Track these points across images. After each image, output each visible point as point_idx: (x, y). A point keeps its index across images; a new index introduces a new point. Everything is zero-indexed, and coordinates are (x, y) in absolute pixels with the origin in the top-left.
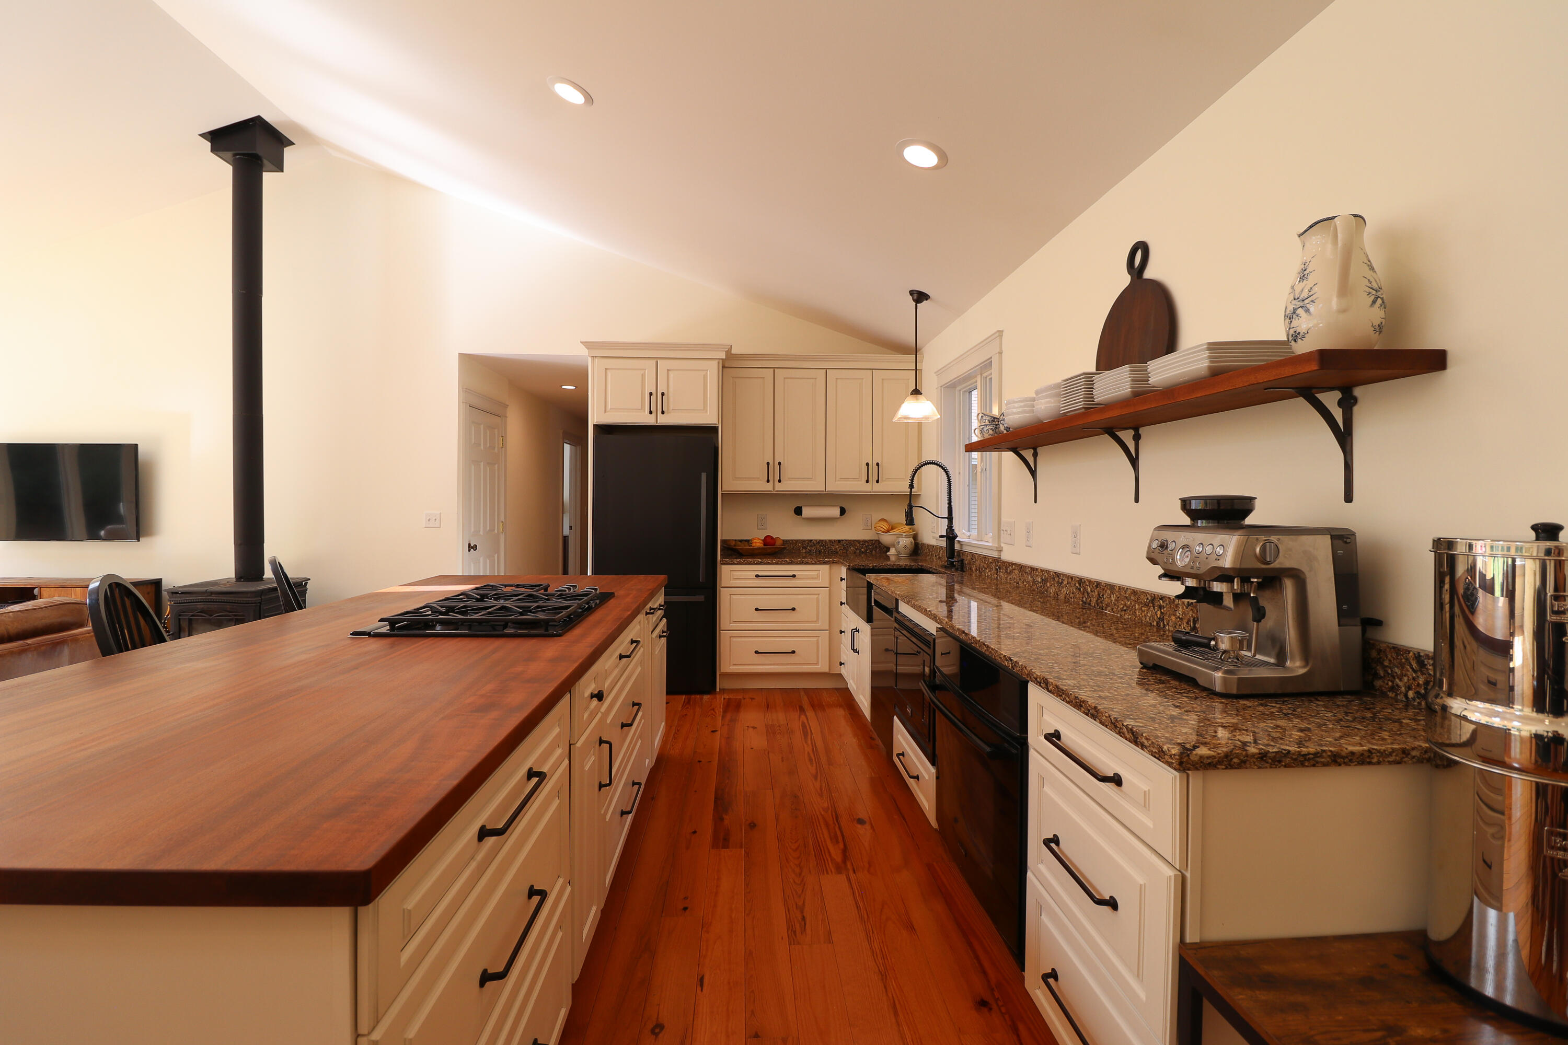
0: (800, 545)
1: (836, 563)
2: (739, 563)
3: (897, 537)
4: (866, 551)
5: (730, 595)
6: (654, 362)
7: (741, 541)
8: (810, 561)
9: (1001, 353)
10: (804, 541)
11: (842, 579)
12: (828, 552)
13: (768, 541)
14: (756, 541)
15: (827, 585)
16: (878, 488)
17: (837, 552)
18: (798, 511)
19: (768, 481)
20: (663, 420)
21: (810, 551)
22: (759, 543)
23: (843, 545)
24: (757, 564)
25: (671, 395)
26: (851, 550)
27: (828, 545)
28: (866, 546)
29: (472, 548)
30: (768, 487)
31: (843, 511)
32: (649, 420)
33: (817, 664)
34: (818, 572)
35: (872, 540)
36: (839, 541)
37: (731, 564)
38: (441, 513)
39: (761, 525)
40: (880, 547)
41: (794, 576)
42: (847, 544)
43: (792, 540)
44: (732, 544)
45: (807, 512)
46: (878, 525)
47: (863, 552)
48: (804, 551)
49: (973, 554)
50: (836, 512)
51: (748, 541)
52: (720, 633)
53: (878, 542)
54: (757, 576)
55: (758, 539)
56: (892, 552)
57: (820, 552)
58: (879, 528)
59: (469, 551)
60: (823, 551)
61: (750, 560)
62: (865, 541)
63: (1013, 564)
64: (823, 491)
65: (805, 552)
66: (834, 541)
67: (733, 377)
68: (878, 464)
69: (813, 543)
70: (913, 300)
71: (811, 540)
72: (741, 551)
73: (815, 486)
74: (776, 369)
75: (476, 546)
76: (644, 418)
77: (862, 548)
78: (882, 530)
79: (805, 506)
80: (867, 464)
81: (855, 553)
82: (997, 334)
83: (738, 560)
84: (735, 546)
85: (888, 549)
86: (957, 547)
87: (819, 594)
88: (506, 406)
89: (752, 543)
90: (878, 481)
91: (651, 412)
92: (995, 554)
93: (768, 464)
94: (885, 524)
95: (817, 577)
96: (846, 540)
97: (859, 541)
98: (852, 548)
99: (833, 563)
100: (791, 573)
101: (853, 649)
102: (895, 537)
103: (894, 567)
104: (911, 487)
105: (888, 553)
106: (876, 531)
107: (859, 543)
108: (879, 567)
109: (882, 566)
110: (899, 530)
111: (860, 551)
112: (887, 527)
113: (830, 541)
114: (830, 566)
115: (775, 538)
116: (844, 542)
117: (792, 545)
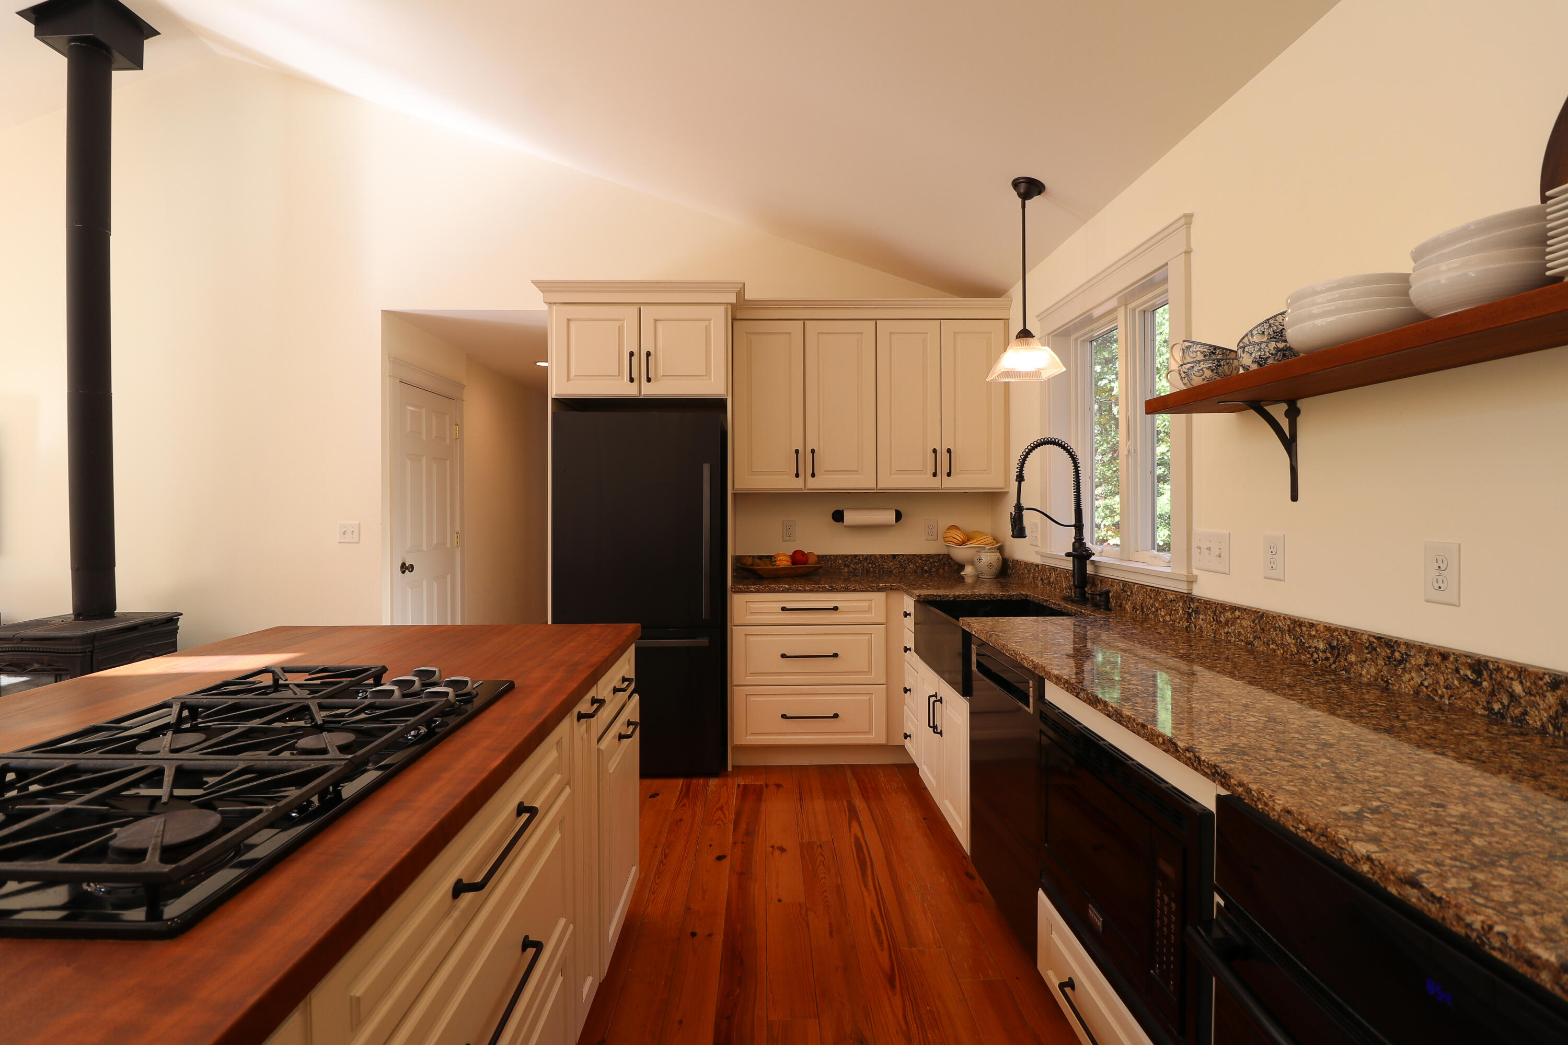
0: (840, 562)
1: (896, 589)
2: (758, 591)
3: (978, 552)
4: (931, 569)
5: (746, 635)
6: (635, 309)
7: (761, 558)
8: (858, 586)
9: (1188, 252)
10: (847, 556)
11: (906, 615)
13: (798, 557)
14: (781, 558)
15: (883, 621)
16: (950, 484)
17: (891, 572)
18: (838, 516)
19: (797, 475)
20: (650, 390)
21: (855, 570)
22: (785, 560)
23: (899, 561)
24: (783, 591)
25: (660, 354)
26: (911, 568)
27: (878, 562)
28: (930, 563)
29: (407, 568)
30: (798, 484)
31: (899, 516)
32: (627, 390)
33: (870, 732)
34: (870, 602)
35: (939, 555)
36: (894, 556)
37: (747, 592)
38: (360, 523)
39: (788, 536)
40: (949, 563)
41: (836, 608)
42: (904, 561)
43: (830, 556)
44: (748, 563)
45: (850, 517)
46: (948, 535)
47: (926, 571)
48: (846, 570)
49: (1125, 584)
50: (890, 517)
51: (770, 557)
52: (732, 689)
53: (948, 557)
54: (784, 609)
55: (784, 555)
56: (968, 571)
57: (868, 571)
58: (951, 539)
59: (403, 572)
60: (871, 569)
61: (774, 586)
62: (929, 556)
63: (1234, 608)
64: (873, 489)
65: (848, 573)
66: (887, 556)
67: (747, 334)
68: (949, 451)
69: (859, 559)
70: (1020, 195)
71: (855, 556)
72: (761, 573)
73: (863, 481)
74: (806, 321)
75: (412, 566)
76: (622, 389)
77: (925, 565)
78: (955, 541)
79: (848, 509)
80: (935, 451)
81: (915, 572)
82: (1183, 221)
83: (756, 587)
84: (752, 565)
85: (961, 567)
86: (1090, 570)
87: (871, 634)
88: (462, 387)
89: (775, 561)
90: (949, 474)
91: (632, 380)
92: (1182, 588)
93: (797, 451)
94: (958, 532)
95: (869, 610)
96: (903, 555)
97: (920, 556)
98: (911, 566)
99: (891, 589)
100: (831, 605)
101: (932, 725)
102: (974, 551)
103: (986, 598)
104: (1020, 478)
105: (962, 573)
106: (946, 542)
107: (921, 559)
108: (963, 598)
109: (967, 596)
110: (978, 541)
111: (922, 570)
112: (962, 537)
113: (882, 556)
114: (887, 594)
115: (807, 553)
116: (900, 558)
117: (830, 562)
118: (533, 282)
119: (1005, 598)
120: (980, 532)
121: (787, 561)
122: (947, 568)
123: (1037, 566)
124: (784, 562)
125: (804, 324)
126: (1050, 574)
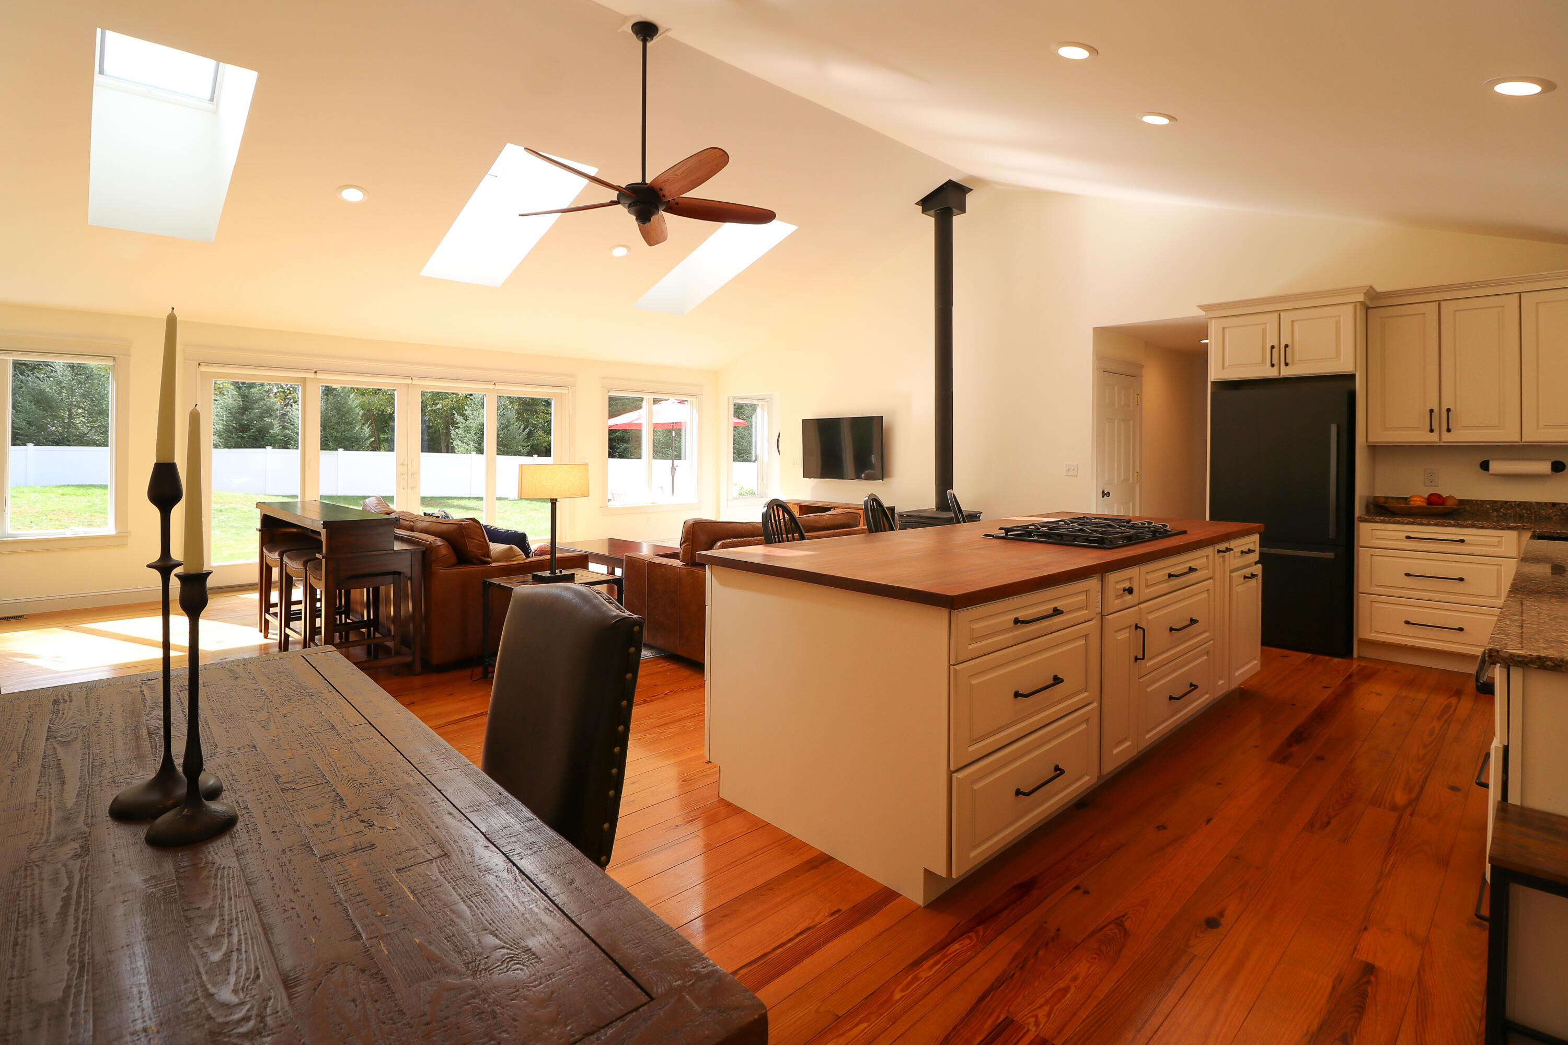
0: (1488, 506)
1: (1526, 529)
2: (1385, 522)
5: (1372, 555)
6: (1275, 316)
7: (1396, 498)
8: (1487, 524)
10: (1496, 502)
12: (1536, 517)
13: (1435, 500)
14: (1415, 499)
18: (1485, 466)
19: (1432, 431)
20: (1288, 372)
22: (1420, 501)
23: (1561, 509)
25: (1297, 346)
27: (1534, 508)
29: (1106, 494)
30: (1433, 438)
31: (1559, 466)
36: (1554, 504)
37: (1377, 522)
38: (1078, 463)
39: (1429, 481)
41: (1462, 541)
42: (1566, 509)
43: (1476, 501)
45: (1498, 467)
48: (1495, 514)
50: (1546, 467)
51: (1406, 498)
52: (1358, 596)
54: (1409, 538)
55: (1420, 497)
57: (1520, 516)
59: (1103, 497)
60: (1525, 515)
61: (1398, 519)
64: (1519, 442)
65: (1497, 516)
66: (1546, 503)
67: (1381, 318)
69: (1510, 505)
71: (1506, 502)
72: (1392, 509)
73: (1509, 435)
74: (1441, 302)
75: (1109, 492)
76: (1266, 372)
79: (1495, 459)
83: (1381, 518)
87: (1504, 565)
88: (1142, 366)
89: (1409, 502)
91: (1273, 365)
93: (1431, 410)
95: (1499, 545)
96: (1564, 504)
99: (1523, 529)
100: (1457, 538)
113: (1538, 504)
114: (1519, 533)
115: (1444, 496)
116: (1562, 506)
117: (1476, 506)
118: (1198, 306)
121: (1422, 502)
124: (1418, 502)
125: (1439, 305)
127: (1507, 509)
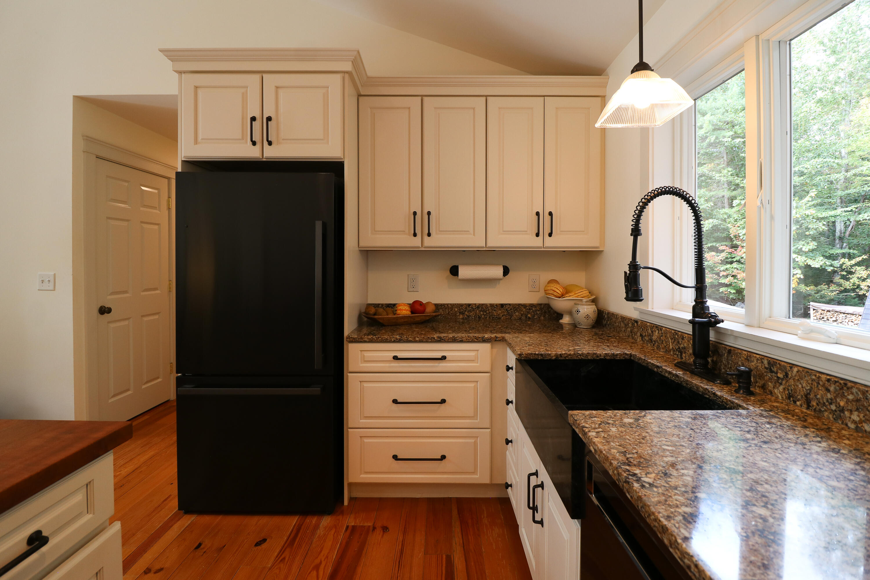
0: (456, 309)
1: (500, 341)
2: (371, 341)
3: (575, 304)
4: (534, 316)
5: (360, 381)
7: (386, 306)
8: (465, 337)
10: (462, 305)
11: (508, 368)
12: (490, 318)
13: (417, 307)
14: (401, 307)
15: (488, 369)
16: (551, 243)
17: (500, 318)
18: (454, 271)
19: (415, 235)
20: (271, 154)
21: (468, 316)
22: (405, 310)
23: (507, 310)
24: (394, 342)
25: (281, 119)
26: (516, 316)
27: (489, 310)
28: (533, 311)
29: (105, 311)
30: (415, 243)
31: (506, 271)
32: (250, 153)
33: (474, 473)
34: (476, 352)
35: (540, 305)
36: (502, 305)
37: (361, 342)
39: (412, 287)
40: (549, 312)
41: (444, 358)
42: (511, 309)
43: (448, 304)
44: (371, 312)
45: (464, 272)
46: (549, 288)
47: (529, 318)
48: (461, 316)
50: (498, 271)
51: (394, 305)
52: (348, 431)
53: (548, 306)
54: (395, 358)
55: (405, 304)
56: (566, 320)
57: (479, 318)
58: (552, 292)
59: (102, 314)
60: (483, 316)
62: (532, 305)
64: (483, 247)
65: (463, 319)
66: (496, 305)
67: (371, 108)
68: (550, 214)
69: (472, 308)
71: (469, 305)
72: (381, 321)
73: (475, 241)
74: (423, 98)
76: (246, 151)
77: (529, 313)
78: (555, 294)
79: (462, 264)
80: (538, 213)
81: (520, 318)
83: (371, 336)
84: (375, 314)
85: (560, 316)
87: (477, 382)
89: (396, 311)
90: (550, 235)
91: (255, 143)
93: (415, 213)
94: (558, 286)
95: (475, 359)
96: (510, 304)
97: (524, 306)
98: (517, 314)
99: (496, 340)
100: (439, 355)
101: (531, 505)
102: (572, 303)
103: (589, 358)
104: (636, 232)
105: (561, 321)
106: (547, 294)
107: (525, 308)
108: (565, 357)
109: (570, 355)
110: (575, 294)
111: (526, 317)
112: (562, 291)
113: (492, 305)
114: (492, 345)
115: (424, 302)
116: (507, 307)
117: (447, 310)
118: (161, 51)
119: (608, 358)
120: (577, 286)
121: (407, 310)
122: (547, 316)
123: (636, 321)
124: (404, 311)
125: (422, 100)
126: (652, 332)
127: (470, 311)
